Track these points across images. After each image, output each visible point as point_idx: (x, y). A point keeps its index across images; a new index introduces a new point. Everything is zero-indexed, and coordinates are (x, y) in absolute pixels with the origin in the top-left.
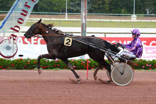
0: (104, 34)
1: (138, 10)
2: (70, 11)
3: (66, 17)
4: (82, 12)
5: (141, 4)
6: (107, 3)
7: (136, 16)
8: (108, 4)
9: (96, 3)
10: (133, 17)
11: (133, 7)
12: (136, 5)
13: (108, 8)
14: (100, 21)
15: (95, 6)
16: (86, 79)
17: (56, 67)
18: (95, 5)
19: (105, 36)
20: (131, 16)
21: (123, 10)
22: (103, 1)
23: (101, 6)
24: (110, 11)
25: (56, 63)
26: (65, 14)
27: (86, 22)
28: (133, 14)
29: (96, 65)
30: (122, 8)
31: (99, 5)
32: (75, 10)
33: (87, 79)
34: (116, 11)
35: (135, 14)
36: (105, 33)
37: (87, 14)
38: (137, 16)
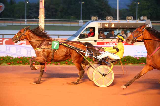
0: (57, 36)
1: (84, 16)
2: (28, 17)
3: (26, 22)
4: (40, 18)
5: (87, 11)
6: (59, 10)
7: (83, 21)
8: (60, 12)
9: (50, 11)
10: (80, 22)
11: (80, 14)
12: (82, 13)
13: (59, 15)
15: (49, 13)
17: (19, 63)
20: (78, 21)
21: (72, 17)
22: (56, 9)
23: (54, 13)
24: (62, 18)
25: (19, 59)
26: (24, 20)
28: (80, 19)
30: (71, 15)
31: (52, 12)
32: (33, 16)
34: (67, 17)
35: (82, 19)
37: (44, 19)
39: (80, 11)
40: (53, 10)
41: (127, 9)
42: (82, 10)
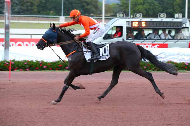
1: (66, 12)
4: (5, 13)
5: (70, 6)
6: (36, 4)
7: (64, 18)
8: (37, 6)
9: (25, 5)
11: (61, 9)
12: (64, 8)
13: (36, 10)
14: (29, 23)
15: (23, 8)
16: (8, 80)
18: (24, 6)
19: (31, 37)
20: (59, 17)
21: (51, 12)
22: (32, 3)
23: (30, 8)
24: (39, 13)
27: (10, 23)
28: (61, 15)
29: (20, 66)
30: (50, 10)
31: (27, 6)
33: (10, 80)
34: (45, 13)
35: (64, 15)
36: (31, 35)
37: (10, 15)
38: (66, 18)
39: (61, 6)
40: (28, 4)
41: (118, 4)
42: (64, 4)
